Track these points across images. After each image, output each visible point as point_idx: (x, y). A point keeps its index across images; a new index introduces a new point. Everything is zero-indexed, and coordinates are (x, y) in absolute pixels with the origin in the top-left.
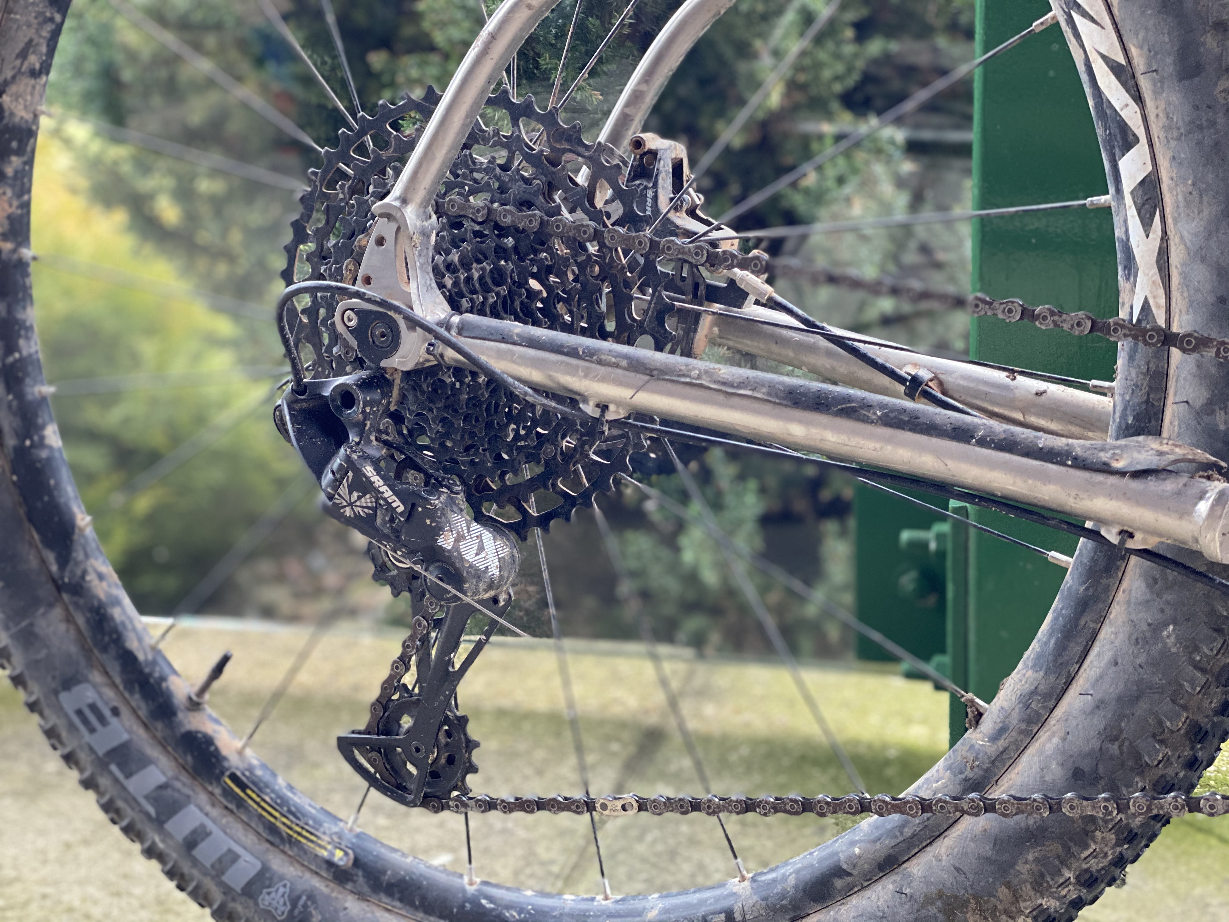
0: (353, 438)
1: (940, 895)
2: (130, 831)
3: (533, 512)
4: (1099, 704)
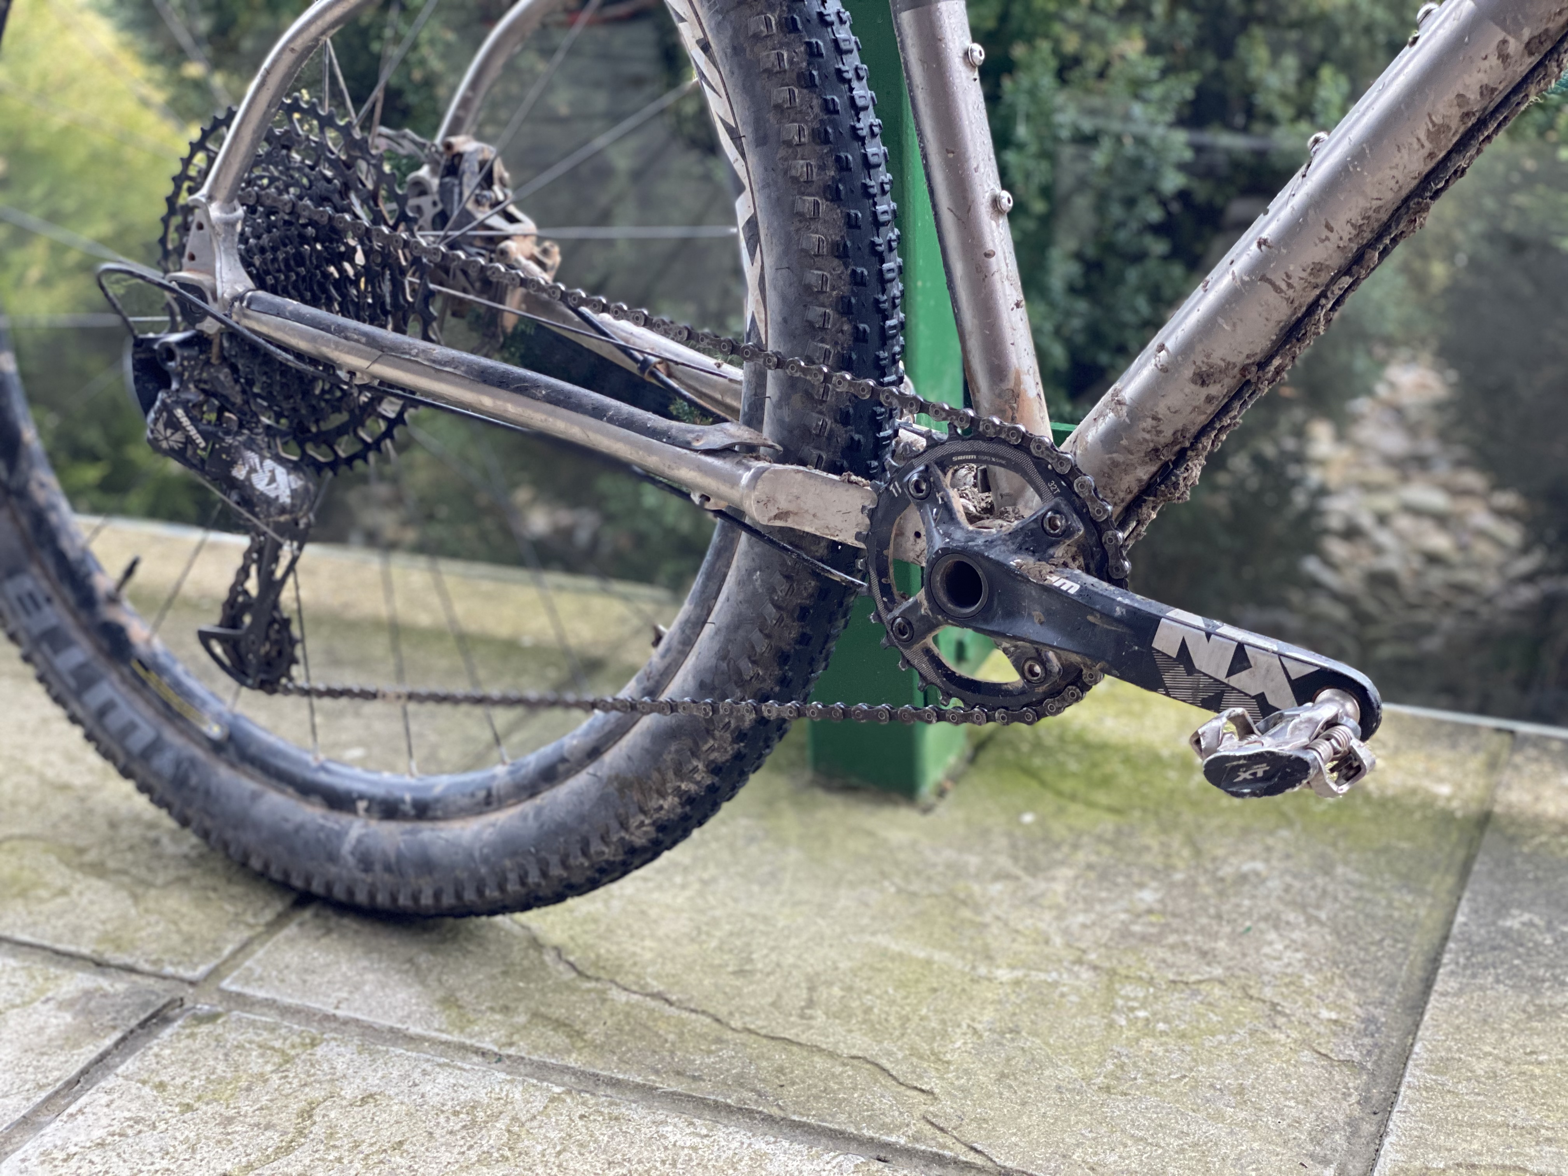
0: (175, 386)
1: (617, 777)
2: (58, 700)
3: (342, 454)
4: (718, 631)
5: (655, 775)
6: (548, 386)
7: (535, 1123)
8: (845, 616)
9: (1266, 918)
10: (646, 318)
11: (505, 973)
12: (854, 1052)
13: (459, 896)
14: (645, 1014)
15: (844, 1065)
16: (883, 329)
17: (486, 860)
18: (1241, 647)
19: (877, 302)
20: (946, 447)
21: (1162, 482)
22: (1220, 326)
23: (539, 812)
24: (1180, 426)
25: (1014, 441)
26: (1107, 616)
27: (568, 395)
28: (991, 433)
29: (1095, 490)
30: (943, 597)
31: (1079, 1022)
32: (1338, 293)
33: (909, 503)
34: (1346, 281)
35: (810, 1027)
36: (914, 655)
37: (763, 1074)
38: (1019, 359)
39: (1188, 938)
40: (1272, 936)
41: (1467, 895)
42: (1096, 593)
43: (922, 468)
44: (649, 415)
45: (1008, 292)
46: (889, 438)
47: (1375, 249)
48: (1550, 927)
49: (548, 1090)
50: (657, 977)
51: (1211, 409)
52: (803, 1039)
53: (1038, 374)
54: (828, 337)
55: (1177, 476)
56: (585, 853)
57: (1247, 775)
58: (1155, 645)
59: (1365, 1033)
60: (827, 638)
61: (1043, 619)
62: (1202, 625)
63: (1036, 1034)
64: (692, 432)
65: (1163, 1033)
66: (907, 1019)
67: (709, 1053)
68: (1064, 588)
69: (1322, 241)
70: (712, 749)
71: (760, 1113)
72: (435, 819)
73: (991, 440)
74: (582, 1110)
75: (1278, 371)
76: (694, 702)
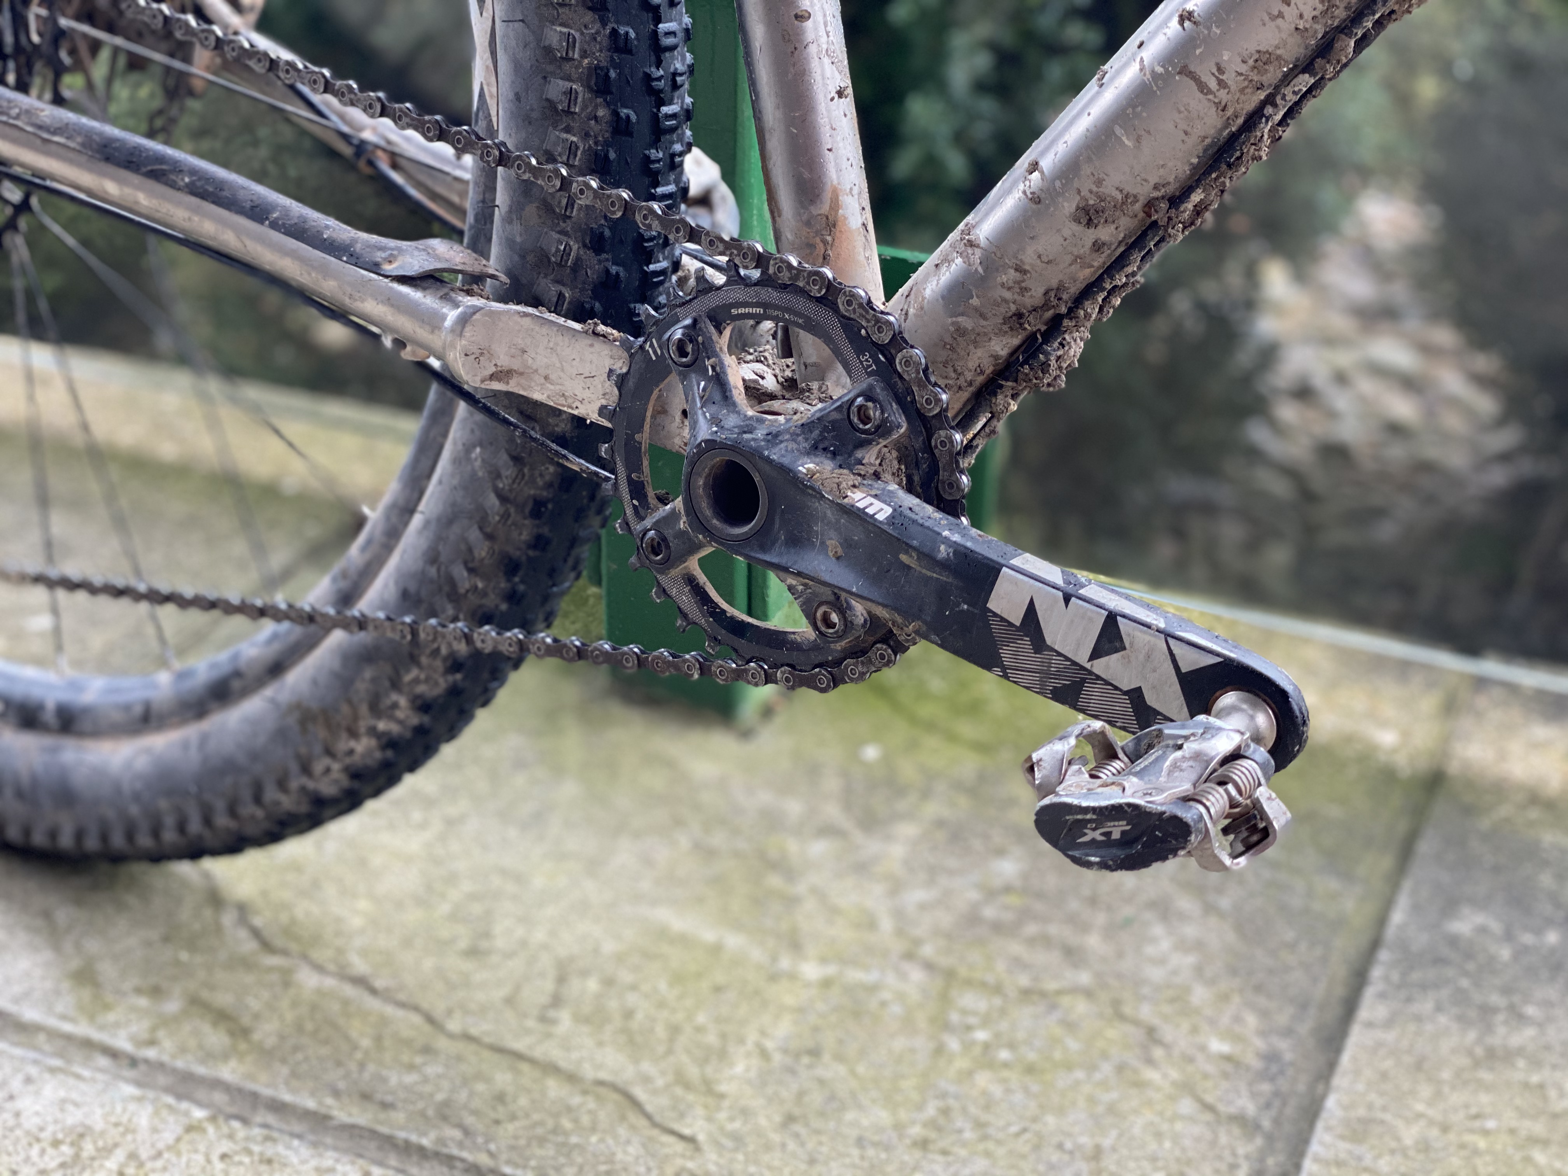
1: (298, 706)
4: (427, 524)
5: (345, 709)
6: (194, 172)
7: (159, 1164)
8: (600, 511)
9: (1152, 905)
10: (327, 82)
11: (166, 939)
12: (603, 1075)
13: (104, 838)
14: (336, 1007)
15: (585, 1092)
16: (656, 119)
17: (136, 797)
18: (1112, 618)
19: (648, 78)
20: (721, 293)
21: (1026, 362)
22: (1118, 139)
23: (204, 739)
24: (1054, 283)
25: (816, 291)
26: (927, 557)
27: (220, 185)
28: (785, 277)
29: (926, 370)
30: (706, 509)
31: (899, 1044)
32: (1292, 98)
33: (670, 372)
34: (1305, 81)
35: (549, 1036)
36: (672, 581)
37: (476, 1103)
38: (839, 170)
39: (1053, 929)
40: (1158, 930)
41: (1407, 885)
42: (914, 522)
43: (688, 322)
44: (331, 222)
45: (828, 73)
46: (663, 272)
47: (1350, 35)
48: (1509, 936)
49: (187, 1114)
50: (364, 953)
51: (1100, 261)
52: (538, 1053)
53: (866, 196)
54: (575, 125)
55: (1047, 354)
56: (258, 799)
57: (1097, 835)
58: (991, 605)
59: (1264, 1075)
60: (574, 542)
61: (840, 551)
62: (1059, 581)
63: (839, 1058)
64: (382, 249)
65: (1006, 1065)
66: (675, 1030)
67: (411, 1067)
68: (870, 511)
69: (1273, 18)
70: (416, 681)
71: (463, 1160)
72: (81, 734)
73: (784, 287)
74: (225, 1146)
75: (1198, 211)
76: (389, 619)
